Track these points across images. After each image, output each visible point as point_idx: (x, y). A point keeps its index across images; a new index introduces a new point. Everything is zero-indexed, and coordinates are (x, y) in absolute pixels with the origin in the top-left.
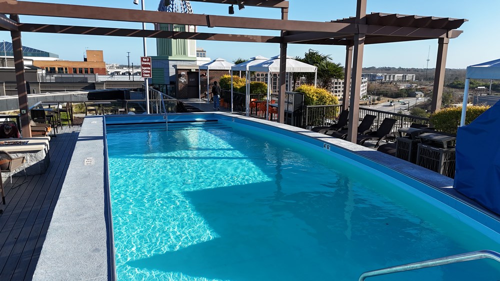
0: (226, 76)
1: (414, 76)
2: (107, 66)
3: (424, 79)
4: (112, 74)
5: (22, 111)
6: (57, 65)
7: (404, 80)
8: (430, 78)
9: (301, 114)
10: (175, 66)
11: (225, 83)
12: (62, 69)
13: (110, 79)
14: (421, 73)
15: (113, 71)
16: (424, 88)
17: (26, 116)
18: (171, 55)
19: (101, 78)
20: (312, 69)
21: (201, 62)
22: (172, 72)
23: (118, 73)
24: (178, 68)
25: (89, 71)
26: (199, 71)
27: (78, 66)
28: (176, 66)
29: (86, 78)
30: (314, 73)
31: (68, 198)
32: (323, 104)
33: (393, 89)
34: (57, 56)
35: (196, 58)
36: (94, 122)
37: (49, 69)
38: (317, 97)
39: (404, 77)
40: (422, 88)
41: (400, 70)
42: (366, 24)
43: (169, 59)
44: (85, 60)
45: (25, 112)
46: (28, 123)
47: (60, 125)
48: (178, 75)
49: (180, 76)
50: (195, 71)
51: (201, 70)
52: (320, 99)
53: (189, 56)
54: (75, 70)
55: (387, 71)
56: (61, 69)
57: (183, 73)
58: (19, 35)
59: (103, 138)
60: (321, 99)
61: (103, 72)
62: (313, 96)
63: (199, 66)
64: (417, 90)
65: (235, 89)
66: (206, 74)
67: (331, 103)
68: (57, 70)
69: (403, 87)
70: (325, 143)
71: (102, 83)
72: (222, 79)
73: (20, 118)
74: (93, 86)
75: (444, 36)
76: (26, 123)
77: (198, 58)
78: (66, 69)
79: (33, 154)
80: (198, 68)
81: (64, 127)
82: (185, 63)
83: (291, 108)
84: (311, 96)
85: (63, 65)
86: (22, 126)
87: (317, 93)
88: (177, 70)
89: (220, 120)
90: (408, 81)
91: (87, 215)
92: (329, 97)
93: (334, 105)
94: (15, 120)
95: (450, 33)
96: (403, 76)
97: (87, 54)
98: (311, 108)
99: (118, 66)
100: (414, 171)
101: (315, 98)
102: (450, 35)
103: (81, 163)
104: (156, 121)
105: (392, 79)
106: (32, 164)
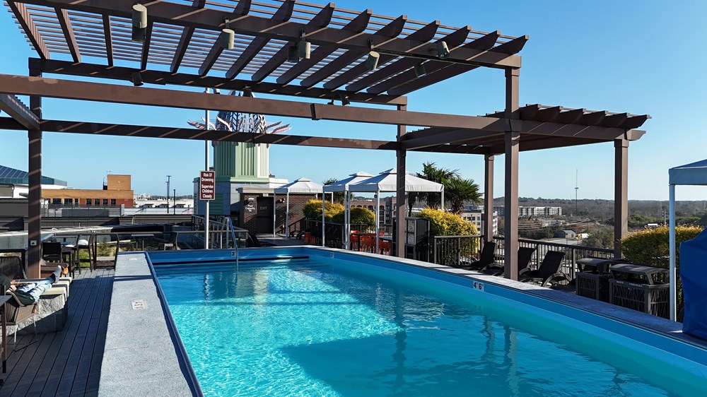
0: (313, 201)
1: (560, 210)
2: (135, 197)
3: (574, 214)
4: (142, 207)
5: (32, 242)
6: (65, 196)
7: (546, 215)
8: (581, 213)
9: (426, 248)
10: (240, 190)
11: (311, 212)
12: (71, 200)
13: (139, 213)
14: (569, 206)
15: (143, 203)
16: (575, 226)
17: (36, 249)
18: (234, 176)
19: (127, 212)
20: (436, 187)
21: (275, 184)
22: (235, 198)
23: (149, 206)
24: (244, 191)
25: (110, 202)
26: (274, 196)
27: (94, 196)
28: (242, 189)
29: (108, 211)
30: (440, 193)
31: (119, 350)
32: (457, 235)
33: (534, 226)
34: (65, 184)
35: (268, 179)
36: (132, 259)
37: (52, 201)
38: (448, 225)
39: (547, 210)
40: (572, 226)
41: (541, 202)
42: (520, 119)
43: (231, 180)
44: (105, 188)
45: (35, 244)
46: (38, 261)
47: (77, 268)
48: (244, 201)
49: (247, 202)
50: (267, 196)
51: (277, 194)
52: (452, 227)
53: (259, 176)
54: (89, 202)
55: (523, 203)
56: (68, 201)
57: (251, 199)
58: (40, 136)
59: (152, 277)
60: (454, 227)
61: (130, 204)
62: (443, 223)
63: (275, 189)
64: (567, 228)
65: (327, 218)
66: (283, 200)
67: (467, 233)
68: (63, 201)
69: (547, 225)
70: (474, 282)
71: (130, 217)
72: (308, 206)
73: (27, 253)
74: (116, 221)
75: (622, 137)
76: (34, 260)
77: (271, 180)
78: (77, 200)
79: (47, 301)
80: (273, 192)
81: (83, 271)
82: (252, 186)
83: (413, 240)
84: (440, 223)
85: (72, 195)
86: (29, 265)
87: (447, 219)
88: (242, 195)
89: (312, 257)
90: (552, 216)
91: (155, 371)
92: (464, 225)
93: (471, 235)
94: (20, 255)
95: (629, 133)
96: (545, 209)
97: (108, 180)
98: (440, 239)
99: (149, 197)
100: (617, 312)
101: (446, 227)
102: (629, 136)
103: (128, 307)
104: (222, 258)
105: (530, 214)
106: (45, 315)
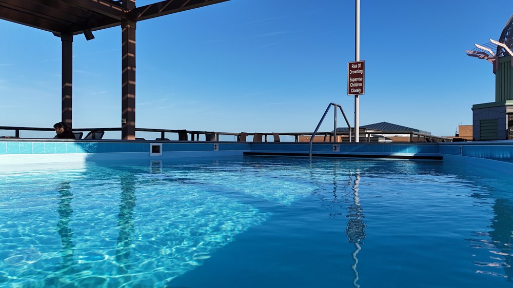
43: (507, 104)
44: (457, 135)
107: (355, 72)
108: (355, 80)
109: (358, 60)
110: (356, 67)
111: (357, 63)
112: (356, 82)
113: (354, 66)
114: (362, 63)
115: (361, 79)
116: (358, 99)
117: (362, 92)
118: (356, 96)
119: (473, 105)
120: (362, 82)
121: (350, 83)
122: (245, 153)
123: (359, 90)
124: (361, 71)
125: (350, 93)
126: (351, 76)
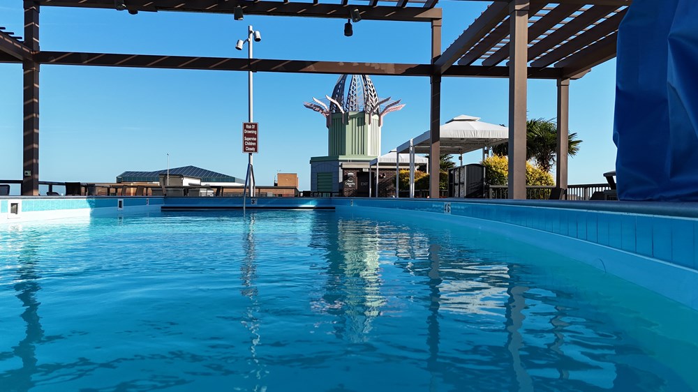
0: (403, 171)
18: (344, 154)
24: (344, 166)
43: (340, 159)
45: (29, 174)
48: (344, 176)
49: (348, 178)
50: (367, 171)
53: (369, 154)
57: (350, 174)
70: (445, 203)
88: (343, 170)
104: (239, 206)
107: (250, 132)
108: (250, 139)
109: (252, 121)
110: (250, 127)
111: (251, 124)
112: (250, 141)
113: (247, 127)
114: (256, 125)
115: (255, 139)
116: (252, 157)
117: (256, 151)
118: (250, 154)
119: (312, 158)
120: (256, 142)
121: (245, 141)
122: (162, 207)
123: (253, 149)
124: (255, 132)
125: (245, 151)
126: (246, 135)
